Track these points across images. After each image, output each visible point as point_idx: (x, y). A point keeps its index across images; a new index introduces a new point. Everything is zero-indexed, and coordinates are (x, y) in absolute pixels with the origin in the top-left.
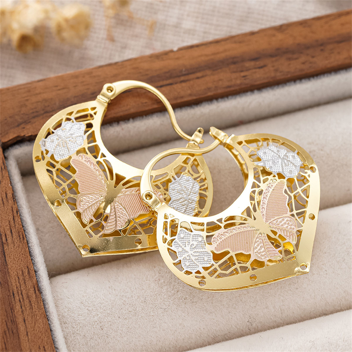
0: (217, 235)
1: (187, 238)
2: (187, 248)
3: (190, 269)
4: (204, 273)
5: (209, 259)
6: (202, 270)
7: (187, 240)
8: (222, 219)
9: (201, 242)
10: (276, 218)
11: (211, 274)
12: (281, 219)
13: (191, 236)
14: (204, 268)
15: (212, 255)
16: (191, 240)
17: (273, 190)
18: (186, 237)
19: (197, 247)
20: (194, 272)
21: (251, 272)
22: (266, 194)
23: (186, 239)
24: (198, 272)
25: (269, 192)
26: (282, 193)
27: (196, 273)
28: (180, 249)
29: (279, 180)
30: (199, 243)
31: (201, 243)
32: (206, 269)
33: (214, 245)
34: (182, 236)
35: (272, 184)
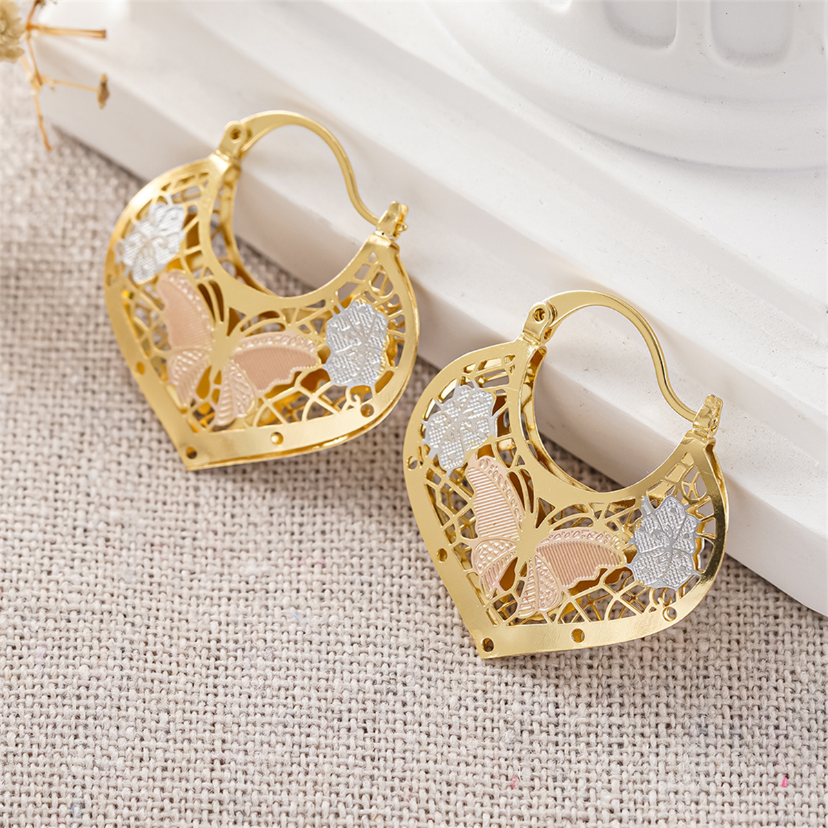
21: (449, 547)
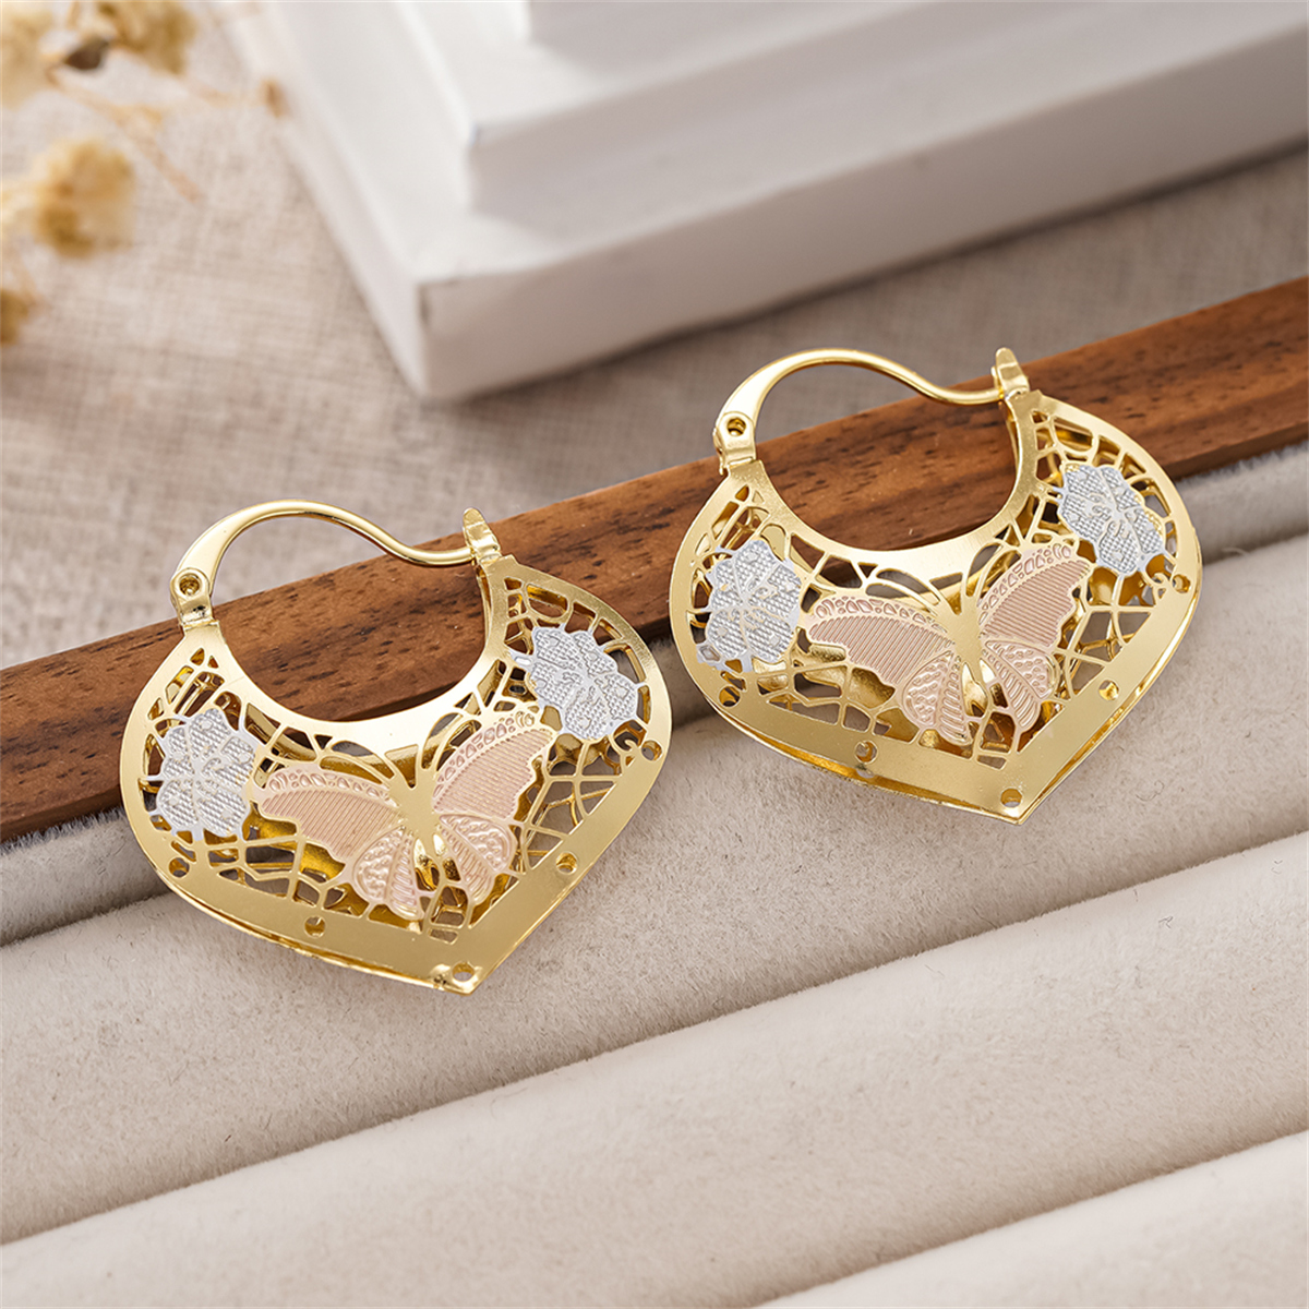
0: (291, 772)
1: (214, 736)
2: (199, 762)
3: (172, 816)
4: (201, 847)
5: (236, 818)
6: (198, 837)
7: (211, 741)
8: (329, 738)
9: (242, 766)
10: (469, 812)
11: (215, 858)
12: (479, 823)
13: (228, 737)
14: (207, 833)
15: (248, 811)
16: (220, 746)
17: (508, 740)
18: (213, 732)
19: (224, 773)
20: (176, 827)
21: (318, 909)
22: (482, 741)
23: (212, 738)
24: (188, 837)
25: (493, 739)
26: (524, 761)
27: (180, 834)
28: (179, 755)
29: (538, 725)
30: (234, 767)
31: (240, 769)
32: (211, 838)
33: (272, 791)
34: (206, 724)
35: (514, 725)
